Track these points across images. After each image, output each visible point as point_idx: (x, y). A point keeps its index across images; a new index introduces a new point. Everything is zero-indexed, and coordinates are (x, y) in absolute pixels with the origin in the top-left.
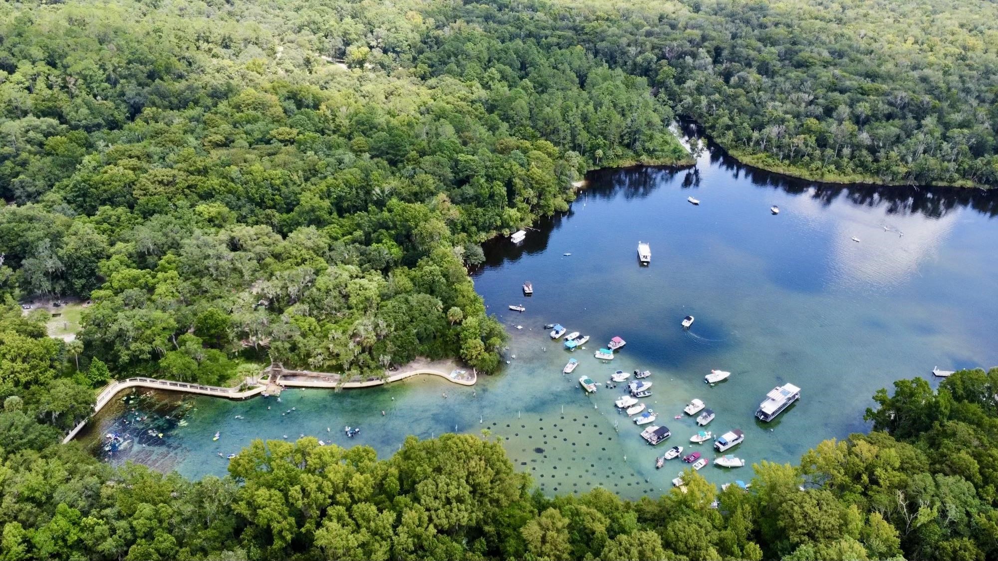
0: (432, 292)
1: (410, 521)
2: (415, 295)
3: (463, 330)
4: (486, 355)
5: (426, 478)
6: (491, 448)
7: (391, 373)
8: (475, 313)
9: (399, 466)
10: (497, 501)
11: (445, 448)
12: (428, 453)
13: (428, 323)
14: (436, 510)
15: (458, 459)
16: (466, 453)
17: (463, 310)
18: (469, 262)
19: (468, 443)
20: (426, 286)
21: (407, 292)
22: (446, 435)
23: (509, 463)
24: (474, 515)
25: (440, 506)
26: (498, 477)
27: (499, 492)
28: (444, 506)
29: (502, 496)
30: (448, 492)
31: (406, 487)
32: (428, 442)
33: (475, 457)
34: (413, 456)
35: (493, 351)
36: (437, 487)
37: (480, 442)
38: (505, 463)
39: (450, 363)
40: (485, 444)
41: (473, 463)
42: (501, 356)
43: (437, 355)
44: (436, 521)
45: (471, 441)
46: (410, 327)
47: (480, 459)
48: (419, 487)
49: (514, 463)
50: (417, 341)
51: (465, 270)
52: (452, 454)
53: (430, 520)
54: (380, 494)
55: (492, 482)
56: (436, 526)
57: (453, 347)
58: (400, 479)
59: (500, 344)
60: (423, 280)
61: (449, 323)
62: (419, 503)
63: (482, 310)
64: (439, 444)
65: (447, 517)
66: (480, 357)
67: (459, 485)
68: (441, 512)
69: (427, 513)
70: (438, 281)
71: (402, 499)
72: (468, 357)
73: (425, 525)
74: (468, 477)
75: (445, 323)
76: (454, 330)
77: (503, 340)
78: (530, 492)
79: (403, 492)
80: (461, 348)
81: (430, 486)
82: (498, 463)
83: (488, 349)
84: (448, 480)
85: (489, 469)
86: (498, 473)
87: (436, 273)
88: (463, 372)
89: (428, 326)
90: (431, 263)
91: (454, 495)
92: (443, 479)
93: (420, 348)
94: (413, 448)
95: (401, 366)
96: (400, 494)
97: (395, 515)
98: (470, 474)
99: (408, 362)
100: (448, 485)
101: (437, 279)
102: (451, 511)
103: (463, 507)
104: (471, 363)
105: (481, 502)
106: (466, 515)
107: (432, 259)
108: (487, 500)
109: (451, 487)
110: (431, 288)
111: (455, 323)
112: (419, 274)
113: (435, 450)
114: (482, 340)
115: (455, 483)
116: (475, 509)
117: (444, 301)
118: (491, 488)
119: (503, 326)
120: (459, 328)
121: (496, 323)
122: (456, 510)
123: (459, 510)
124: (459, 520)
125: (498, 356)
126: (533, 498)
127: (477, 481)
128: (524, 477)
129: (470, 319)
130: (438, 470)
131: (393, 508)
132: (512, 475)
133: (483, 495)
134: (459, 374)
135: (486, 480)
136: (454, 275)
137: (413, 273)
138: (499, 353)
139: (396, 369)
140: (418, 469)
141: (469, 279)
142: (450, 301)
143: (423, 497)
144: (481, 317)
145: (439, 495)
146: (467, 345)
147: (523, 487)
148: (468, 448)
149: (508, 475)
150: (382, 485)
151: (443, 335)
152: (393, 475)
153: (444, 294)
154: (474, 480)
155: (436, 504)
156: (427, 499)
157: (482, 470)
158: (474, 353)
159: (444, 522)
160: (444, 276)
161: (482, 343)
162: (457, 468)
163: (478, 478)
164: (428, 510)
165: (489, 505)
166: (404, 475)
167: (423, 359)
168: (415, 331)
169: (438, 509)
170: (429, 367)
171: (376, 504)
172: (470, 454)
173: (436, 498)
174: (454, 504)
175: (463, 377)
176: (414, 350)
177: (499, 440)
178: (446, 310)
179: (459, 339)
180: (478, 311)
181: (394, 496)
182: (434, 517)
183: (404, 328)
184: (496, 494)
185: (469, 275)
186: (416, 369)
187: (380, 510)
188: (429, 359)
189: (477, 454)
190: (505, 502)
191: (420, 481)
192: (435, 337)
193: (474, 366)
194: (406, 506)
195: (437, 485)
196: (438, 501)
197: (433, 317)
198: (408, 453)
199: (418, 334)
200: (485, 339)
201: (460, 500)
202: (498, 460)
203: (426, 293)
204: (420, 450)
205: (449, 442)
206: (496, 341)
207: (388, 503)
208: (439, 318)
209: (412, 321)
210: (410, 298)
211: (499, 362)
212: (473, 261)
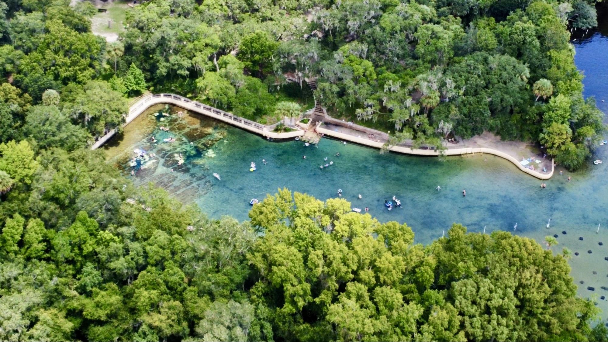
0: (519, 55)
1: (439, 322)
2: (498, 56)
3: (549, 110)
4: (572, 146)
5: (467, 277)
6: (554, 261)
7: (449, 145)
8: (568, 92)
9: (438, 256)
10: (548, 325)
11: (497, 248)
12: (474, 248)
13: (507, 93)
14: (471, 317)
15: (511, 264)
16: (521, 260)
17: (554, 84)
18: (574, 24)
19: (527, 249)
20: (513, 46)
21: (488, 50)
22: (502, 233)
23: (572, 284)
24: (515, 334)
25: (477, 314)
26: (554, 297)
27: (553, 315)
28: (481, 315)
29: (555, 321)
30: (489, 300)
31: (441, 282)
32: (478, 236)
33: (532, 266)
34: (457, 248)
35: (581, 142)
36: (478, 291)
37: (541, 252)
38: (567, 283)
39: (524, 147)
40: (547, 254)
41: (527, 274)
42: (592, 152)
43: (510, 135)
44: (469, 330)
45: (530, 247)
46: (483, 94)
47: (537, 272)
48: (457, 285)
49: (578, 285)
50: (489, 112)
51: (568, 35)
52: (505, 257)
53: (462, 326)
54: (410, 281)
55: (546, 301)
56: (467, 335)
57: (533, 128)
58: (437, 271)
59: (593, 136)
60: (512, 39)
61: (533, 98)
62: (453, 303)
63: (578, 89)
64: (490, 241)
65: (482, 328)
66: (563, 148)
67: (505, 295)
68: (477, 321)
69: (460, 317)
70: (530, 43)
71: (434, 294)
72: (549, 145)
73: (455, 331)
74: (517, 288)
75: (527, 97)
76: (539, 107)
77: (598, 131)
78: (591, 324)
79: (437, 287)
80: (541, 131)
81: (470, 287)
82: (558, 282)
83: (575, 139)
84: (492, 286)
85: (546, 286)
86: (556, 292)
87: (529, 32)
88: (538, 161)
89: (506, 97)
90: (525, 18)
91: (497, 305)
92: (486, 283)
93: (491, 122)
94: (459, 239)
95: (463, 138)
96: (432, 288)
97: (422, 310)
98: (521, 285)
99: (473, 135)
100: (491, 292)
101: (529, 40)
102: (489, 322)
103: (504, 321)
104: (550, 152)
105: (528, 322)
106: (506, 331)
107: (528, 14)
108: (535, 320)
109: (494, 294)
110: (519, 49)
111: (541, 99)
112: (507, 29)
113: (484, 247)
114: (571, 127)
115: (500, 292)
116: (518, 327)
117: (533, 69)
118: (544, 308)
119: (602, 114)
120: (544, 107)
121: (593, 108)
122: (494, 322)
123: (499, 324)
124: (496, 335)
125: (587, 150)
126: (594, 333)
127: (528, 296)
128: (587, 305)
129: (561, 98)
130: (484, 272)
131: (422, 302)
132: (573, 299)
133: (531, 314)
134: (532, 163)
135: (538, 298)
136: (552, 39)
137: (500, 28)
138: (589, 147)
139: (456, 141)
140: (461, 264)
141: (571, 46)
142: (540, 71)
143: (459, 297)
144: (575, 97)
145: (478, 300)
146: (550, 129)
147: (584, 317)
148: (525, 255)
149: (568, 297)
150: (413, 272)
151: (523, 111)
152: (428, 265)
153: (534, 60)
154: (524, 294)
155: (473, 310)
156: (464, 301)
157: (537, 285)
158: (558, 141)
159: (479, 332)
160: (539, 37)
161: (570, 131)
162: (507, 275)
163: (529, 292)
164: (462, 314)
165: (536, 327)
166: (442, 267)
167: (492, 135)
168: (489, 100)
169: (474, 316)
170: (497, 148)
171: (403, 293)
172: (525, 262)
173: (474, 303)
174: (494, 316)
175: (536, 168)
176: (483, 122)
177: (565, 253)
178: (532, 81)
179: (541, 120)
180: (573, 89)
181: (425, 289)
182: (467, 324)
183: (476, 94)
184: (547, 316)
185: (571, 41)
186: (480, 146)
187: (407, 301)
188: (499, 137)
189: (534, 264)
190: (556, 328)
191: (459, 279)
192: (512, 112)
193: (554, 156)
194: (437, 303)
195: (478, 288)
196: (475, 307)
197: (514, 87)
198: (452, 243)
199: (491, 104)
200: (574, 126)
201: (502, 312)
202: (559, 278)
203: (512, 55)
204: (466, 243)
205: (504, 242)
206: (588, 131)
207: (416, 295)
208: (522, 89)
209: (487, 87)
210: (491, 58)
211: (587, 158)
212: (580, 24)
